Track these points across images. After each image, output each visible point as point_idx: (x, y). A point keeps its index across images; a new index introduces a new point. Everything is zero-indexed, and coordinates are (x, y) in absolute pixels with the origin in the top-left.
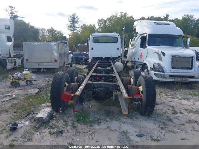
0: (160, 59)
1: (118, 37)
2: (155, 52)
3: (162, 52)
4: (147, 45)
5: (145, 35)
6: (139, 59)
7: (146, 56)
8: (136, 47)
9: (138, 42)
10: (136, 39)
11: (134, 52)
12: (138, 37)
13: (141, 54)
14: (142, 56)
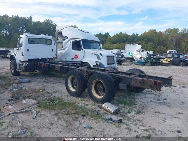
0: (99, 58)
1: (52, 39)
2: (93, 54)
3: (100, 53)
4: (83, 48)
5: (78, 40)
6: (73, 59)
7: (84, 57)
8: (67, 49)
9: (69, 45)
10: (64, 42)
11: (65, 53)
12: (67, 40)
13: (76, 55)
14: (78, 56)
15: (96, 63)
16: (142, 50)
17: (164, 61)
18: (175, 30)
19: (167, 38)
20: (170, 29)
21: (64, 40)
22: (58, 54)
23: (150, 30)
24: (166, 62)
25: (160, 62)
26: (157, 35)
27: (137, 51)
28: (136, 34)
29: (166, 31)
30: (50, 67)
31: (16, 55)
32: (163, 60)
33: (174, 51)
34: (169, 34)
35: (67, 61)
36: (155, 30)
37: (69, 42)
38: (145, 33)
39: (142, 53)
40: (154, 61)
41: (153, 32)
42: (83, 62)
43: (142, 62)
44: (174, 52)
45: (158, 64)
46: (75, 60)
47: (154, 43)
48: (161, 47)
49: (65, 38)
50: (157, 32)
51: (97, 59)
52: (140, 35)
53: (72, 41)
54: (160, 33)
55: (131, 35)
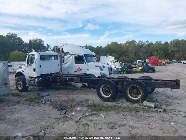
1: (58, 55)
2: (96, 66)
3: (102, 66)
4: (86, 62)
5: (81, 55)
6: (76, 72)
7: (87, 69)
8: (69, 63)
9: (71, 60)
10: (66, 57)
11: (67, 67)
12: (69, 55)
13: (79, 68)
14: (81, 69)
15: (101, 74)
16: (115, 60)
17: (137, 69)
18: (133, 42)
19: (127, 49)
20: (129, 41)
21: (65, 55)
22: (63, 69)
23: (112, 43)
24: (138, 70)
25: (133, 70)
26: (119, 46)
27: (111, 62)
28: (100, 46)
29: (126, 43)
30: (67, 80)
31: (24, 72)
32: (135, 68)
33: (142, 60)
34: (129, 46)
35: (70, 74)
36: (116, 42)
37: (71, 57)
38: (108, 45)
39: (115, 63)
40: (129, 69)
41: (115, 44)
42: (88, 73)
43: (119, 72)
44: (142, 62)
45: (132, 72)
46: (78, 73)
47: (117, 53)
48: (123, 57)
49: (66, 54)
50: (118, 44)
51: (100, 71)
52: (103, 47)
53: (74, 56)
54: (121, 45)
55: (96, 47)
